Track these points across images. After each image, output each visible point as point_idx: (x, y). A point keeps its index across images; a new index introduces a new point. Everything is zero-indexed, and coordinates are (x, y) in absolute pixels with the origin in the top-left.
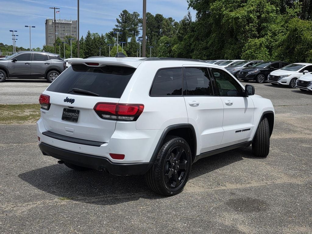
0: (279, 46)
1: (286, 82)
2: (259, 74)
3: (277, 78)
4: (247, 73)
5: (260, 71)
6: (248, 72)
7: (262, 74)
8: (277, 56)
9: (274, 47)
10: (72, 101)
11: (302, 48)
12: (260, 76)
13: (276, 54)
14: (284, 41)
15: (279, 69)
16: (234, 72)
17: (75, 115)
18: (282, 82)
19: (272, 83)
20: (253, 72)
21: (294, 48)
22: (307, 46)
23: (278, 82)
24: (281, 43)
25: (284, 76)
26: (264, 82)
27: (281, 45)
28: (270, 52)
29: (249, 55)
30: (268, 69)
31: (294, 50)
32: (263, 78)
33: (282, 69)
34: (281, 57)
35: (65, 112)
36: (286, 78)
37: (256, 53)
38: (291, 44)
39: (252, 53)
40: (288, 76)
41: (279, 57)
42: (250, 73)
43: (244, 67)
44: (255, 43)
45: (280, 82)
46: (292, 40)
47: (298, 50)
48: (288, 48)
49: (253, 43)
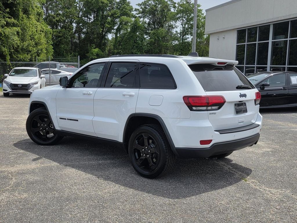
10: (246, 95)
17: (244, 107)
35: (236, 107)
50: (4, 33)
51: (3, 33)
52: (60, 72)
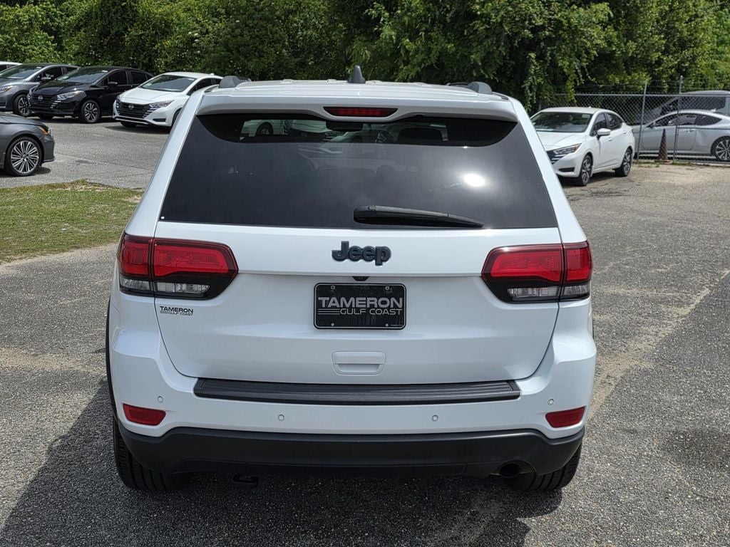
0: (78, 28)
1: (164, 120)
2: (84, 100)
3: (142, 110)
4: (53, 97)
5: (86, 92)
6: (55, 95)
7: (94, 99)
8: (77, 54)
9: (66, 29)
10: (381, 255)
11: (142, 35)
12: (89, 106)
13: (75, 48)
14: (88, 15)
15: (137, 88)
16: (8, 96)
17: (384, 303)
18: (154, 120)
19: (122, 122)
20: (69, 95)
21: (119, 35)
22: (153, 30)
23: (145, 119)
24: (81, 20)
25: (157, 105)
26: (100, 121)
27: (82, 26)
28: (58, 40)
29: (5, 47)
30: (102, 88)
31: (123, 40)
32: (96, 109)
33: (142, 87)
34: (89, 56)
35: (324, 299)
36: (162, 109)
37: (23, 44)
38: (110, 23)
39: (11, 42)
40: (166, 104)
41: (83, 54)
42: (60, 97)
43: (31, 81)
44: (17, 17)
45: (149, 119)
46: (112, 14)
47: (132, 40)
48: (104, 33)
49: (11, 17)
50: (569, 22)
51: (564, 22)
52: (718, 120)
